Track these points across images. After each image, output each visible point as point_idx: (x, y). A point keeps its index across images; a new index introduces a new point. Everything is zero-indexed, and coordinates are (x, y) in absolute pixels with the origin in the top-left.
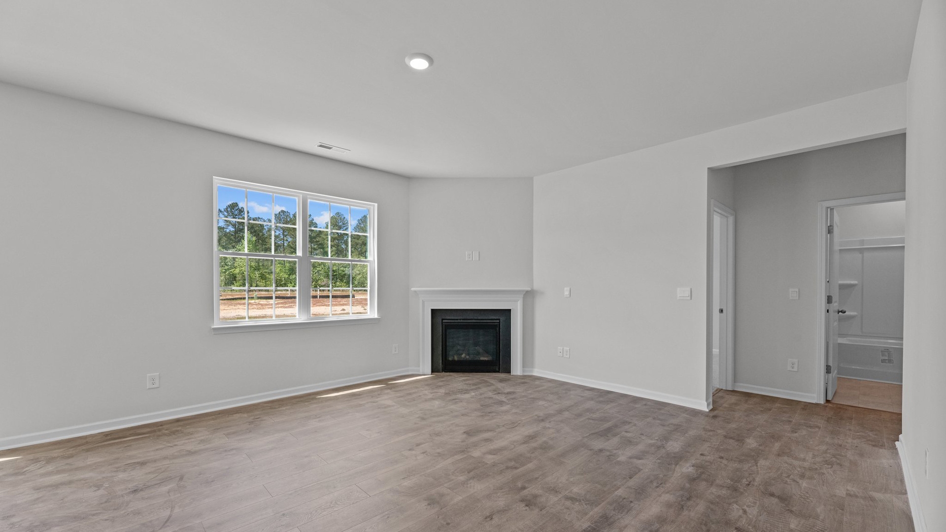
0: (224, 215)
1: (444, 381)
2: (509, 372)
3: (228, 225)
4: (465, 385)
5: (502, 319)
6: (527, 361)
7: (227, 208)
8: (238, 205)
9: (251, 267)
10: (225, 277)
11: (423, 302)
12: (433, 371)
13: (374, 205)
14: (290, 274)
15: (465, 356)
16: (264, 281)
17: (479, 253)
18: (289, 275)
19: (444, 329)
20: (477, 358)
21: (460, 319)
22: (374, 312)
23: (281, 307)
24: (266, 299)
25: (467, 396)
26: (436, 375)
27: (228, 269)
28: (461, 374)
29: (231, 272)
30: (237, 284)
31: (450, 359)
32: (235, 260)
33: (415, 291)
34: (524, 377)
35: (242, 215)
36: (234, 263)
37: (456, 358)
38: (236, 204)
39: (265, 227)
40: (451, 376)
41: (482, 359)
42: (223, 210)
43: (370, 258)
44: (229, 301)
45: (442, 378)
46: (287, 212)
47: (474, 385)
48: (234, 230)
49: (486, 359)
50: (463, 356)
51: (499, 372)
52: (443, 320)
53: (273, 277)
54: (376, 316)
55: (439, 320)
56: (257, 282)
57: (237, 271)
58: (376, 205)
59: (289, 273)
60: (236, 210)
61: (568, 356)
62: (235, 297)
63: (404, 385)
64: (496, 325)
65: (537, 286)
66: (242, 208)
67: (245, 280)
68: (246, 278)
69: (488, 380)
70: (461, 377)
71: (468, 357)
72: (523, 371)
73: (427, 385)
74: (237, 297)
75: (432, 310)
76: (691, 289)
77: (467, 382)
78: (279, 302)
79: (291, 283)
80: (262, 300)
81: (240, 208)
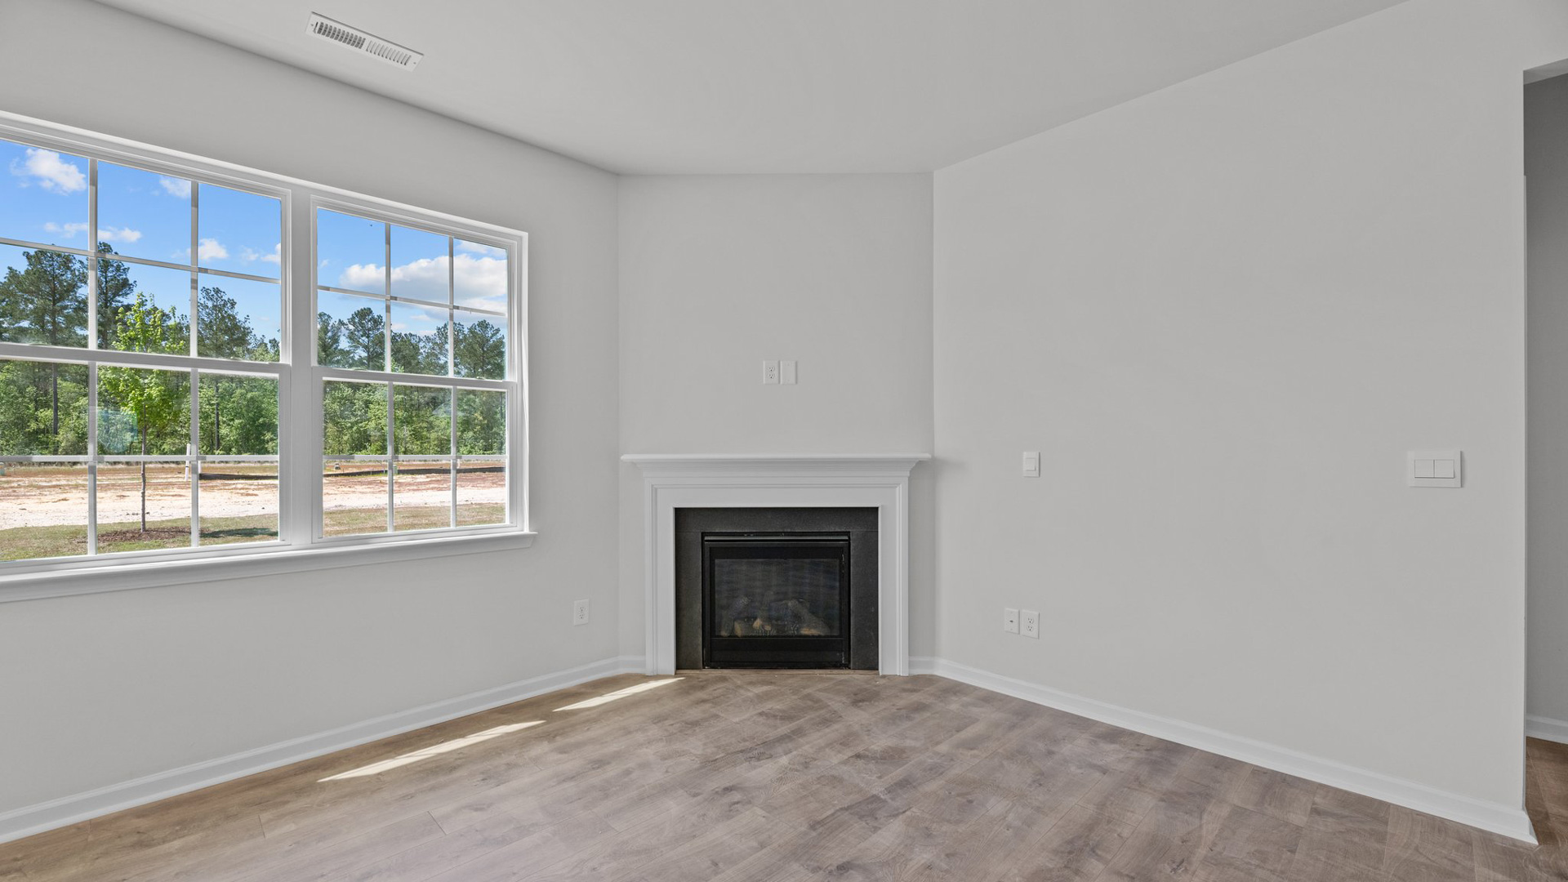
0: (347, 329)
1: (704, 701)
2: (875, 667)
3: (357, 347)
4: (762, 719)
5: (856, 532)
6: (920, 638)
7: (353, 318)
8: (371, 312)
9: (396, 418)
10: (351, 436)
11: (655, 491)
12: (680, 666)
13: (521, 238)
14: (465, 431)
15: (763, 626)
16: (418, 443)
17: (796, 363)
18: (463, 432)
19: (707, 555)
20: (791, 631)
21: (749, 534)
22: (523, 521)
23: (432, 489)
24: (413, 474)
25: (765, 771)
26: (689, 677)
27: (357, 422)
28: (751, 675)
29: (361, 427)
30: (373, 448)
31: (724, 633)
32: (368, 407)
33: (634, 464)
34: (917, 682)
35: (378, 329)
36: (366, 412)
37: (740, 630)
38: (369, 311)
39: (422, 351)
40: (724, 679)
41: (805, 631)
42: (346, 321)
43: (510, 376)
44: (347, 478)
45: (702, 688)
46: (459, 324)
47: (786, 717)
48: (366, 355)
49: (814, 632)
50: (757, 623)
51: (847, 666)
52: (704, 534)
53: (433, 435)
54: (526, 531)
55: (694, 536)
56: (406, 443)
57: (372, 424)
58: (525, 235)
59: (461, 429)
60: (369, 321)
61: (1034, 633)
62: (363, 470)
63: (595, 720)
64: (842, 548)
65: (944, 445)
66: (380, 317)
67: (385, 440)
68: (388, 438)
69: (822, 695)
70: (751, 683)
71: (768, 628)
72: (911, 665)
73: (659, 719)
74: (367, 470)
75: (679, 512)
76: (1461, 453)
77: (768, 706)
78: (434, 479)
79: (466, 446)
80: (405, 476)
81: (376, 317)
